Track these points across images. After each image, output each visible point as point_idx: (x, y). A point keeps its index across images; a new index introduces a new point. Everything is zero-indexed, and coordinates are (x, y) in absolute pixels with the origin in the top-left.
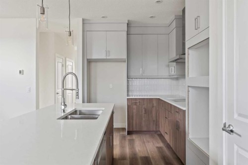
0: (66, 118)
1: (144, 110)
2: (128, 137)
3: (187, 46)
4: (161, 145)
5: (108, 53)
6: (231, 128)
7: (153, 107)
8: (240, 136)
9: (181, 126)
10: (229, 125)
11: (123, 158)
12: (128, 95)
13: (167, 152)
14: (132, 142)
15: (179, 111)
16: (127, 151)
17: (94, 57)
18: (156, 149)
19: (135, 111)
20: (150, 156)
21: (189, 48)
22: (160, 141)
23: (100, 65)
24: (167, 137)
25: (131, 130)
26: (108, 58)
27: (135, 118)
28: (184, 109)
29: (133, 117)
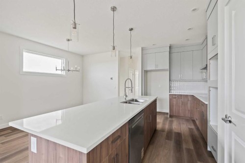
0: (126, 103)
1: (181, 102)
2: (170, 119)
3: (209, 58)
4: (193, 127)
5: (156, 66)
6: (230, 119)
7: (188, 100)
8: (235, 125)
9: (205, 116)
10: (229, 117)
11: (163, 130)
12: (170, 92)
13: (196, 132)
14: (171, 122)
15: (203, 104)
16: (167, 127)
17: (148, 69)
18: (188, 130)
19: (175, 103)
20: (182, 133)
21: (210, 59)
22: (192, 124)
23: (153, 73)
24: (197, 122)
25: (172, 114)
26: (157, 69)
27: (174, 107)
28: (206, 103)
29: (173, 106)
